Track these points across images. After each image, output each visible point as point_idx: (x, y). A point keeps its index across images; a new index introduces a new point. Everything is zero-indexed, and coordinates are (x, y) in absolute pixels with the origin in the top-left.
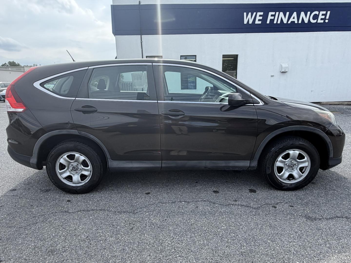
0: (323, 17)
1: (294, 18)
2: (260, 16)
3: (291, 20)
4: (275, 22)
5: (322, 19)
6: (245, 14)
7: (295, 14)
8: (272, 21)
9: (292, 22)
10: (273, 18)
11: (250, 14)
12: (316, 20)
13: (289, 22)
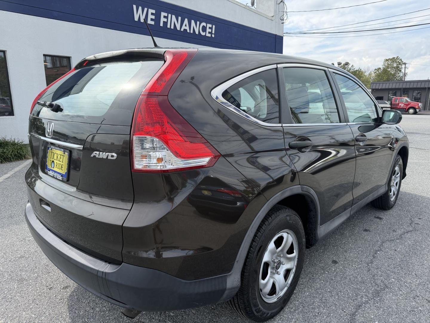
0: (210, 30)
1: (186, 26)
2: (152, 14)
3: (184, 27)
4: (169, 26)
5: (209, 33)
6: (135, 7)
7: (186, 21)
8: (165, 23)
9: (184, 29)
10: (165, 20)
11: (140, 8)
12: (205, 33)
13: (182, 30)
